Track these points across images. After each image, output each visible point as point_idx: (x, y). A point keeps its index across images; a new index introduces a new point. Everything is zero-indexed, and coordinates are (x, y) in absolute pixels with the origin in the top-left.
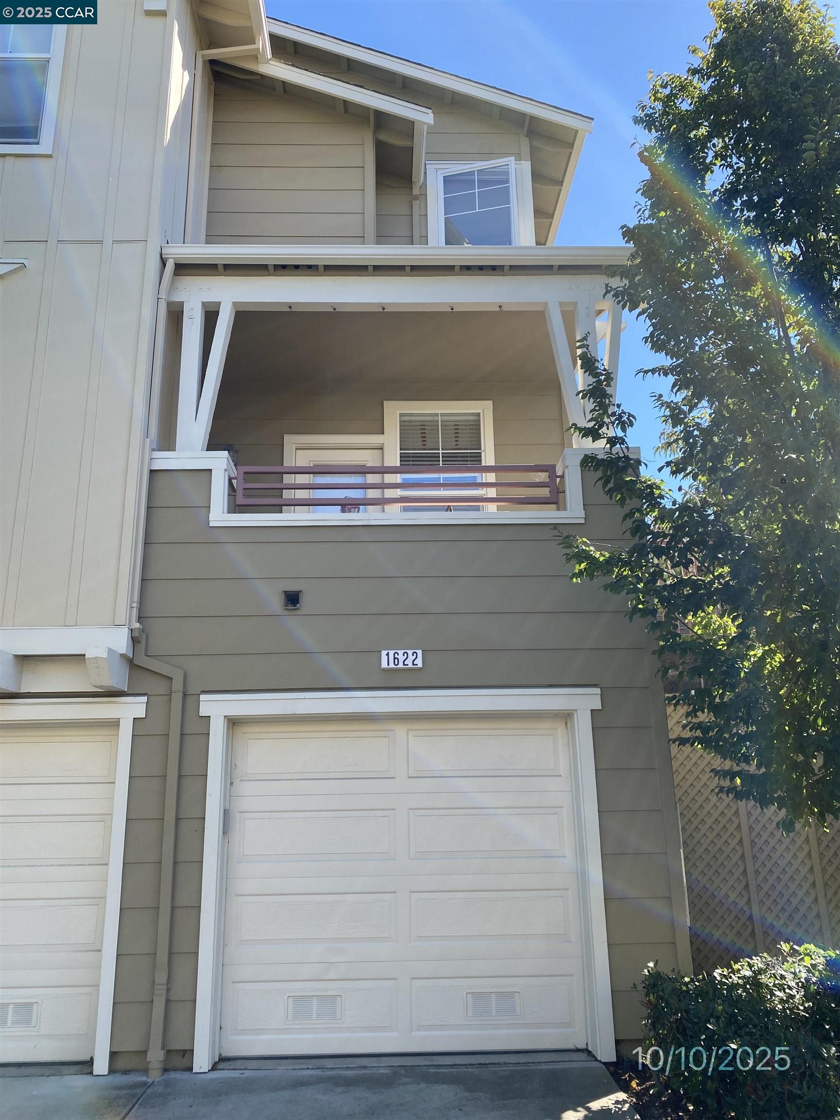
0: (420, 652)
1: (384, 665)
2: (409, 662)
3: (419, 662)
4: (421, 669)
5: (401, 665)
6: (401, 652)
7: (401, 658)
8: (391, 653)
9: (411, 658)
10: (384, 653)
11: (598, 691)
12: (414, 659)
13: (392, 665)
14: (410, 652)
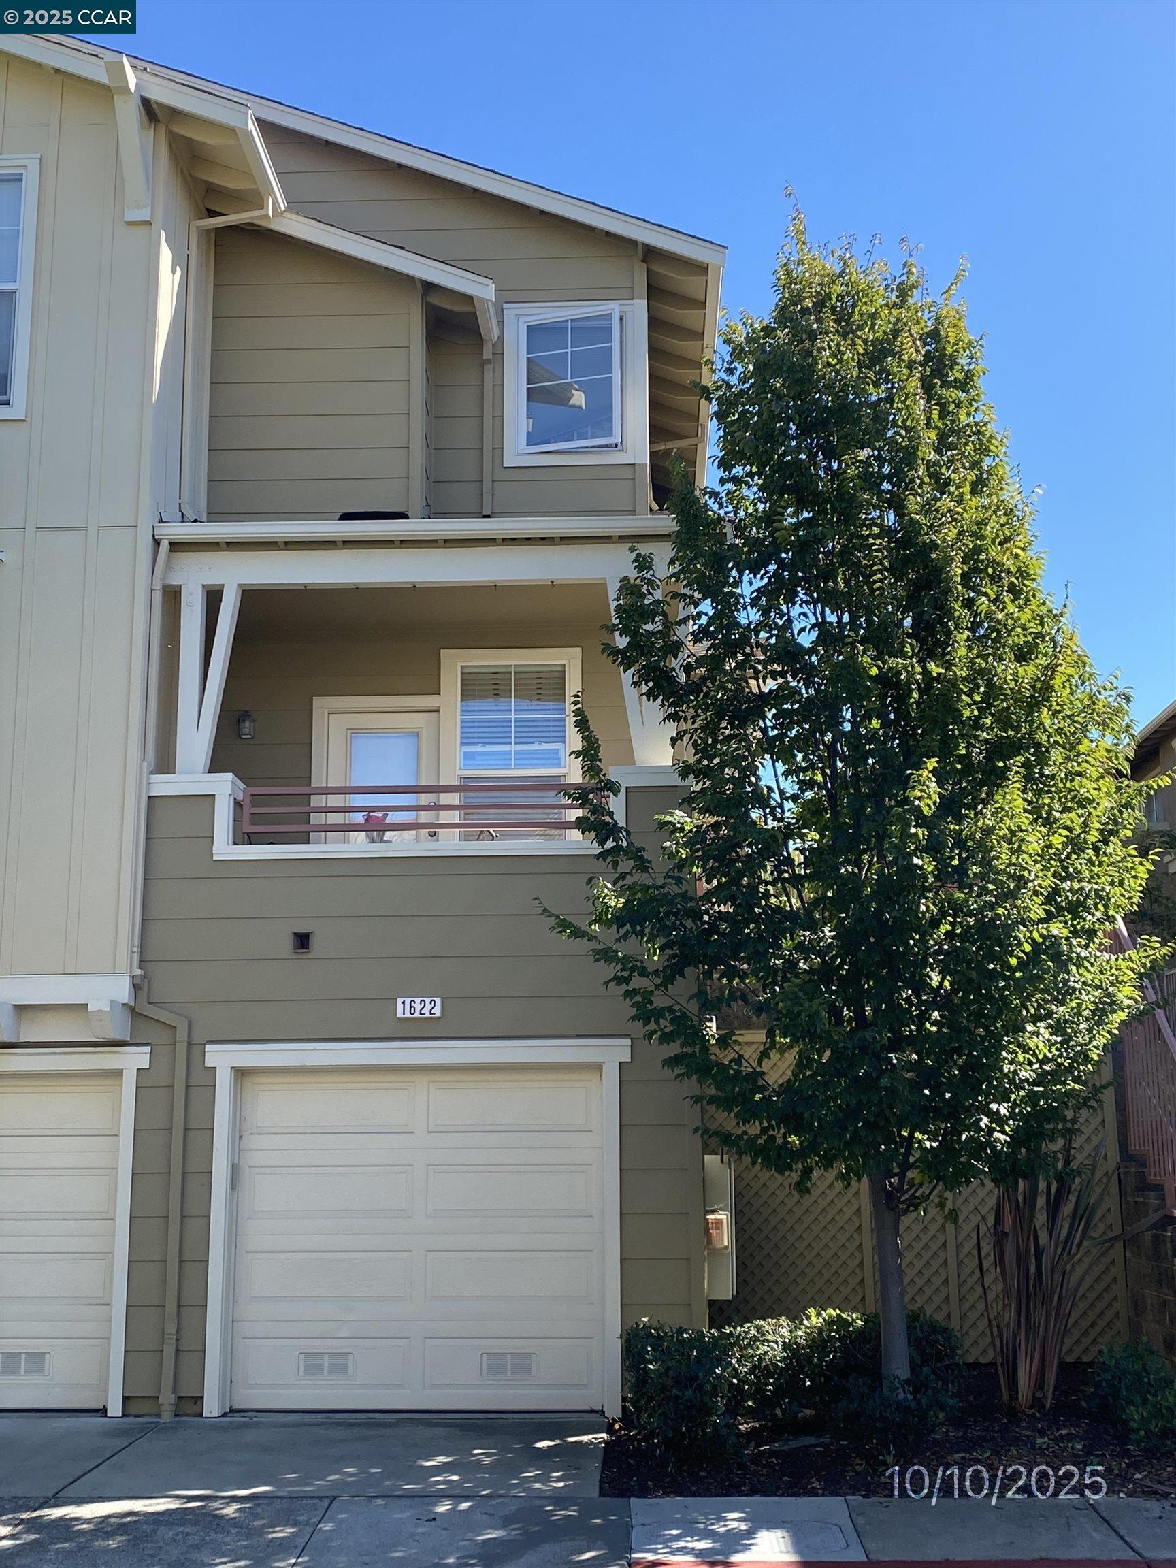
0: (438, 1000)
1: (399, 1014)
2: (426, 1011)
3: (437, 1012)
4: (439, 1018)
5: (417, 1015)
6: (418, 1000)
7: (418, 1006)
8: (408, 1001)
9: (429, 1006)
10: (400, 1001)
11: (628, 1042)
12: (432, 1007)
13: (407, 1015)
14: (428, 1000)
